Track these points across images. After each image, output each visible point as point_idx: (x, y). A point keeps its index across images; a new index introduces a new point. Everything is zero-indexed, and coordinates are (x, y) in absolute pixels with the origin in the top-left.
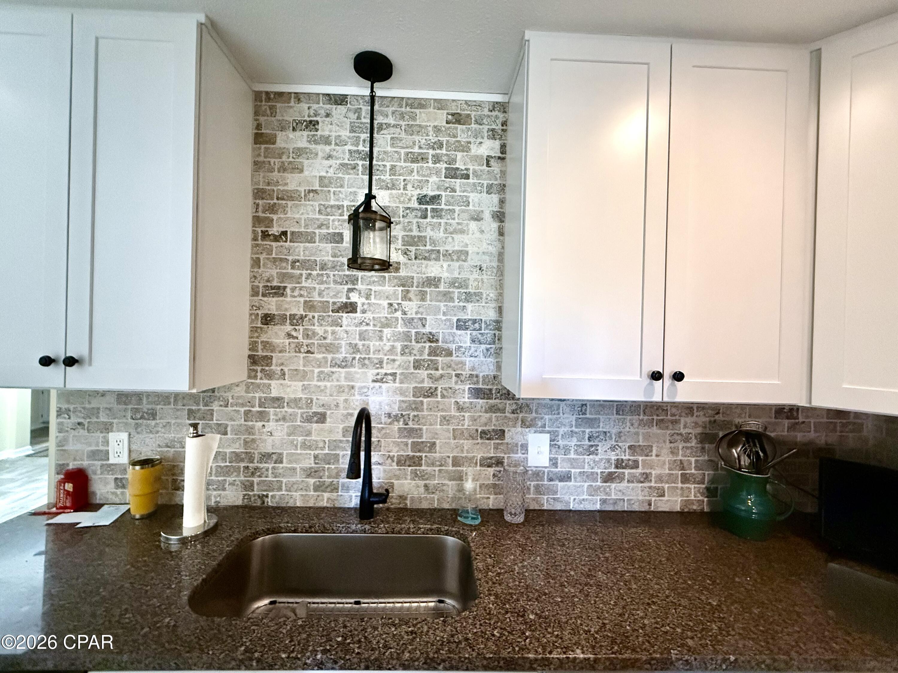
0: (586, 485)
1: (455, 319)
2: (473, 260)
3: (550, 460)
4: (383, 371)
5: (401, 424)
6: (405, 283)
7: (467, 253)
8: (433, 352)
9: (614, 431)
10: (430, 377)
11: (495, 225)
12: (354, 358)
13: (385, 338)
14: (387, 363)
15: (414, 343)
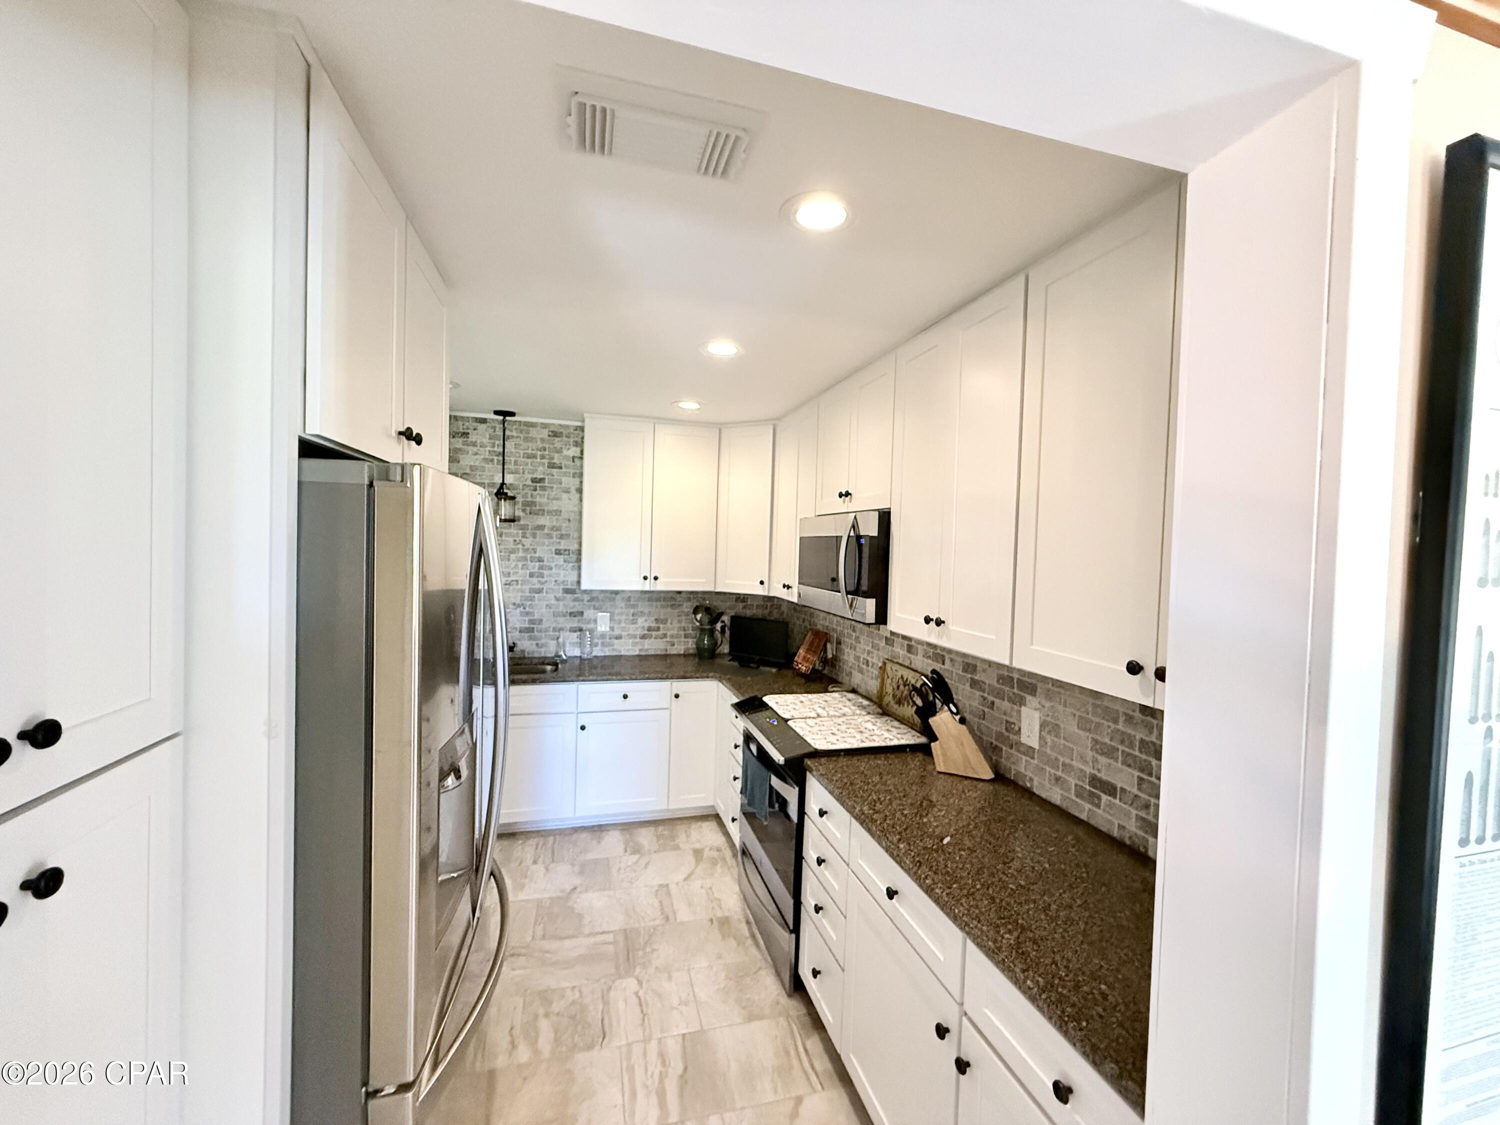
0: (631, 641)
1: (554, 550)
2: (565, 515)
3: (610, 628)
4: (510, 579)
5: (522, 609)
6: (523, 528)
7: (561, 511)
8: (541, 568)
9: (646, 611)
10: (539, 582)
11: (578, 496)
15: (529, 562)
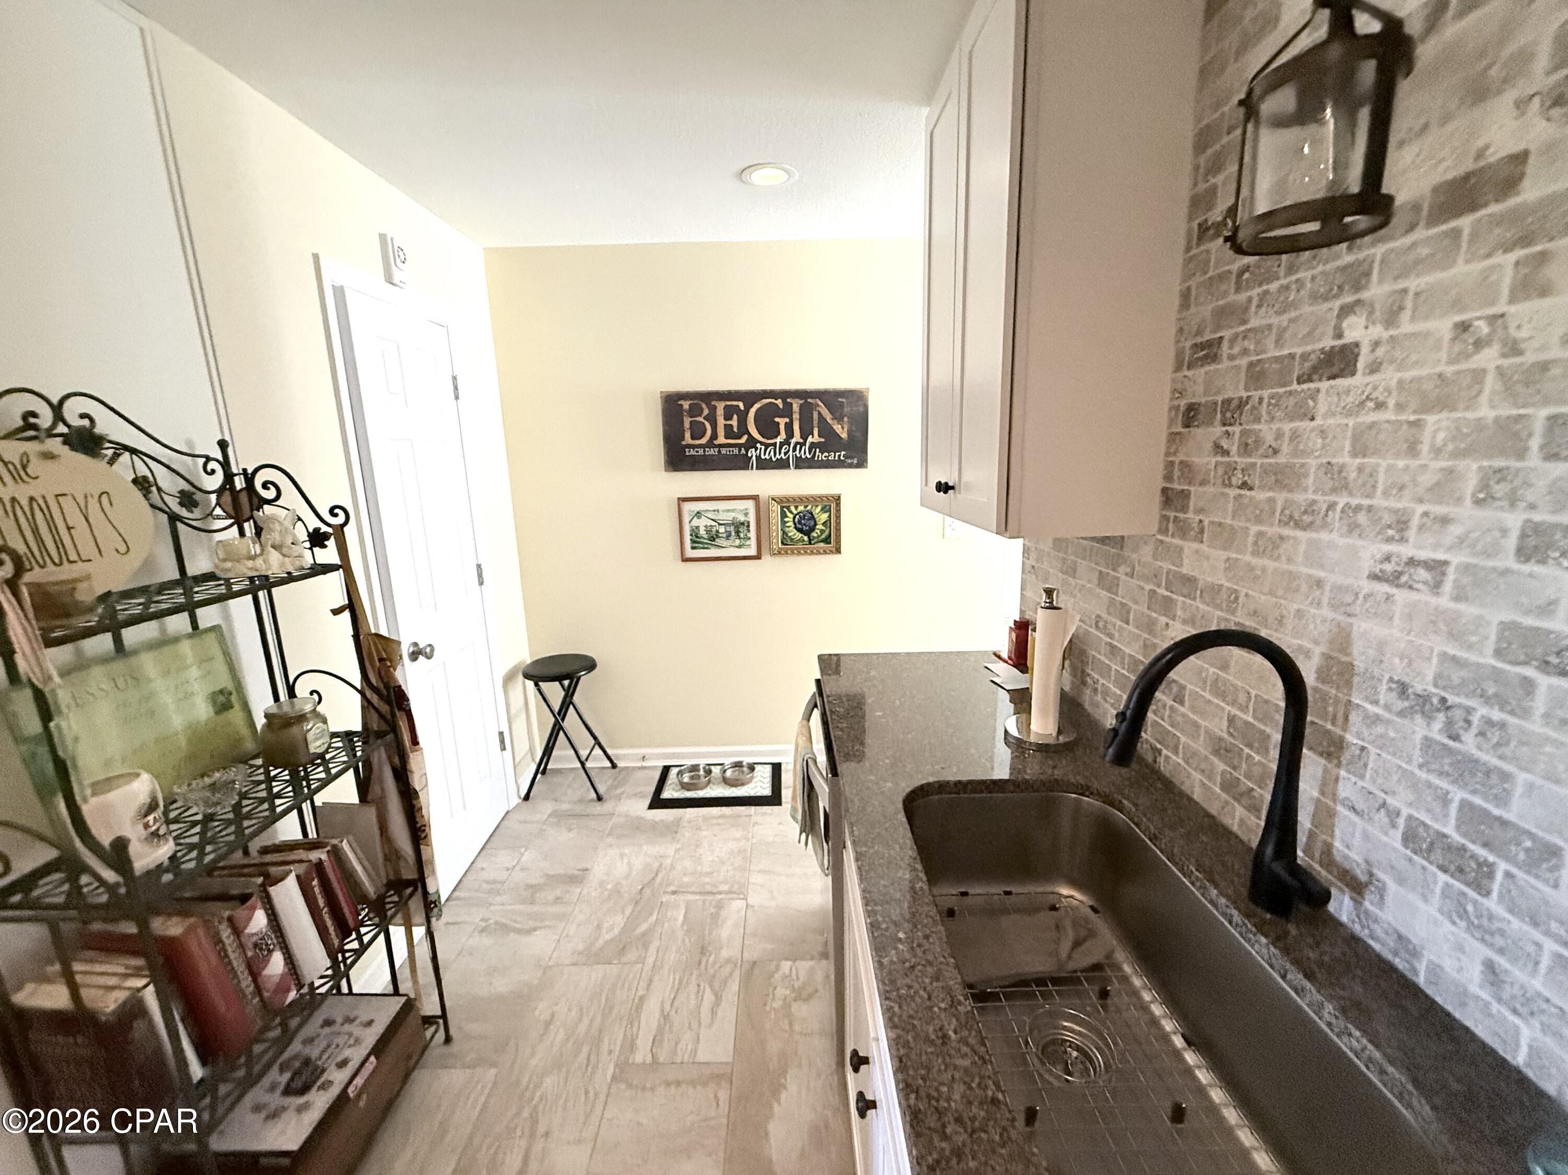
4: (1406, 551)
12: (1331, 506)
13: (1425, 448)
14: (1421, 528)
